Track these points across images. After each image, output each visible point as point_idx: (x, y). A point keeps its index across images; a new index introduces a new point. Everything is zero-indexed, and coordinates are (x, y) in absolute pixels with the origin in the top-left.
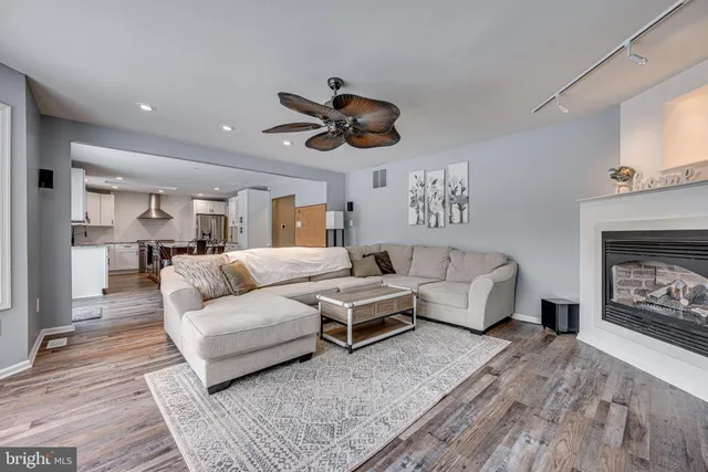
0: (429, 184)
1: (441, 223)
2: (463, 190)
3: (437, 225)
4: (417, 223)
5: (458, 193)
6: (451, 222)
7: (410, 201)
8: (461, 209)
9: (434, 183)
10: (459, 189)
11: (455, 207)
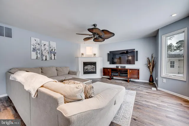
0: (43, 45)
1: (48, 59)
2: (55, 50)
3: (46, 60)
4: (37, 59)
5: (53, 51)
6: (51, 59)
7: (32, 49)
8: (54, 55)
9: (45, 45)
10: (54, 49)
11: (52, 55)
